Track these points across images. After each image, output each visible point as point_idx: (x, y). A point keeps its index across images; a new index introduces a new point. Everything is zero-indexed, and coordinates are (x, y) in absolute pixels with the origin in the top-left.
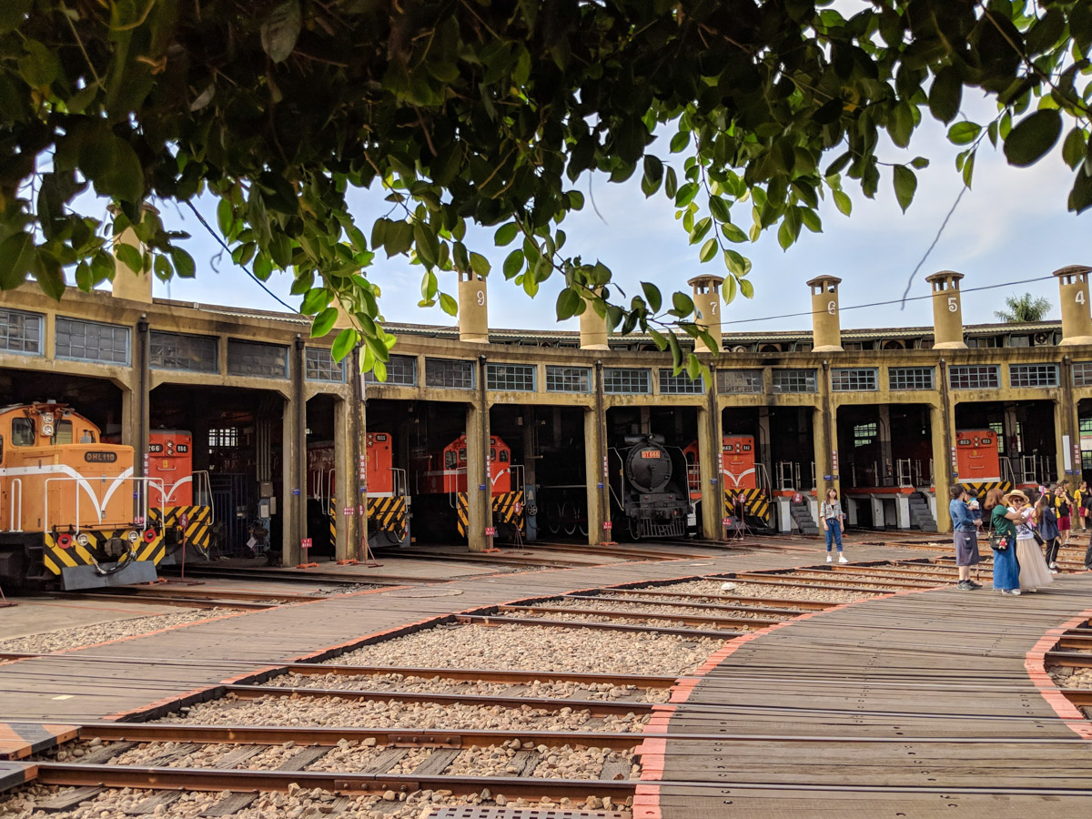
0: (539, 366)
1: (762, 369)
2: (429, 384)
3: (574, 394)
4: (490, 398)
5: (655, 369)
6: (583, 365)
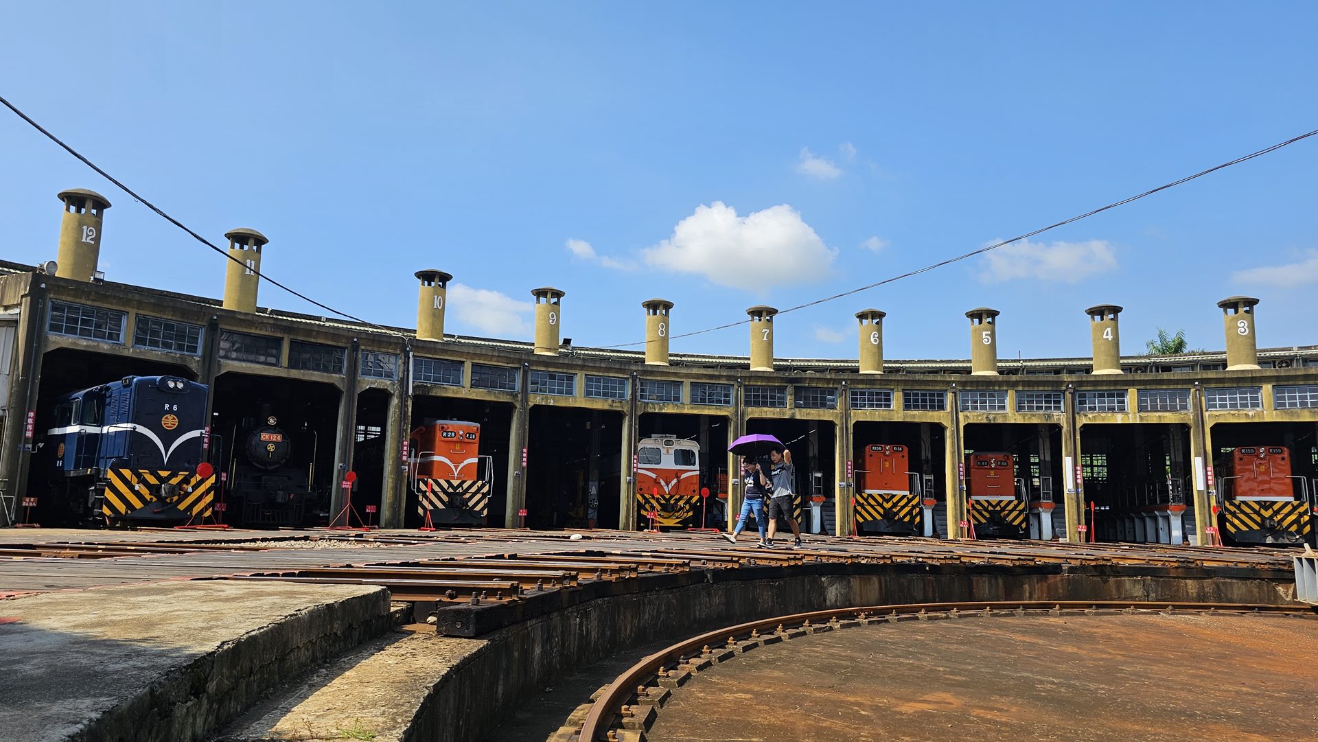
0: (579, 375)
1: (786, 387)
2: (474, 385)
3: (610, 400)
4: (531, 400)
5: (687, 382)
6: (620, 376)
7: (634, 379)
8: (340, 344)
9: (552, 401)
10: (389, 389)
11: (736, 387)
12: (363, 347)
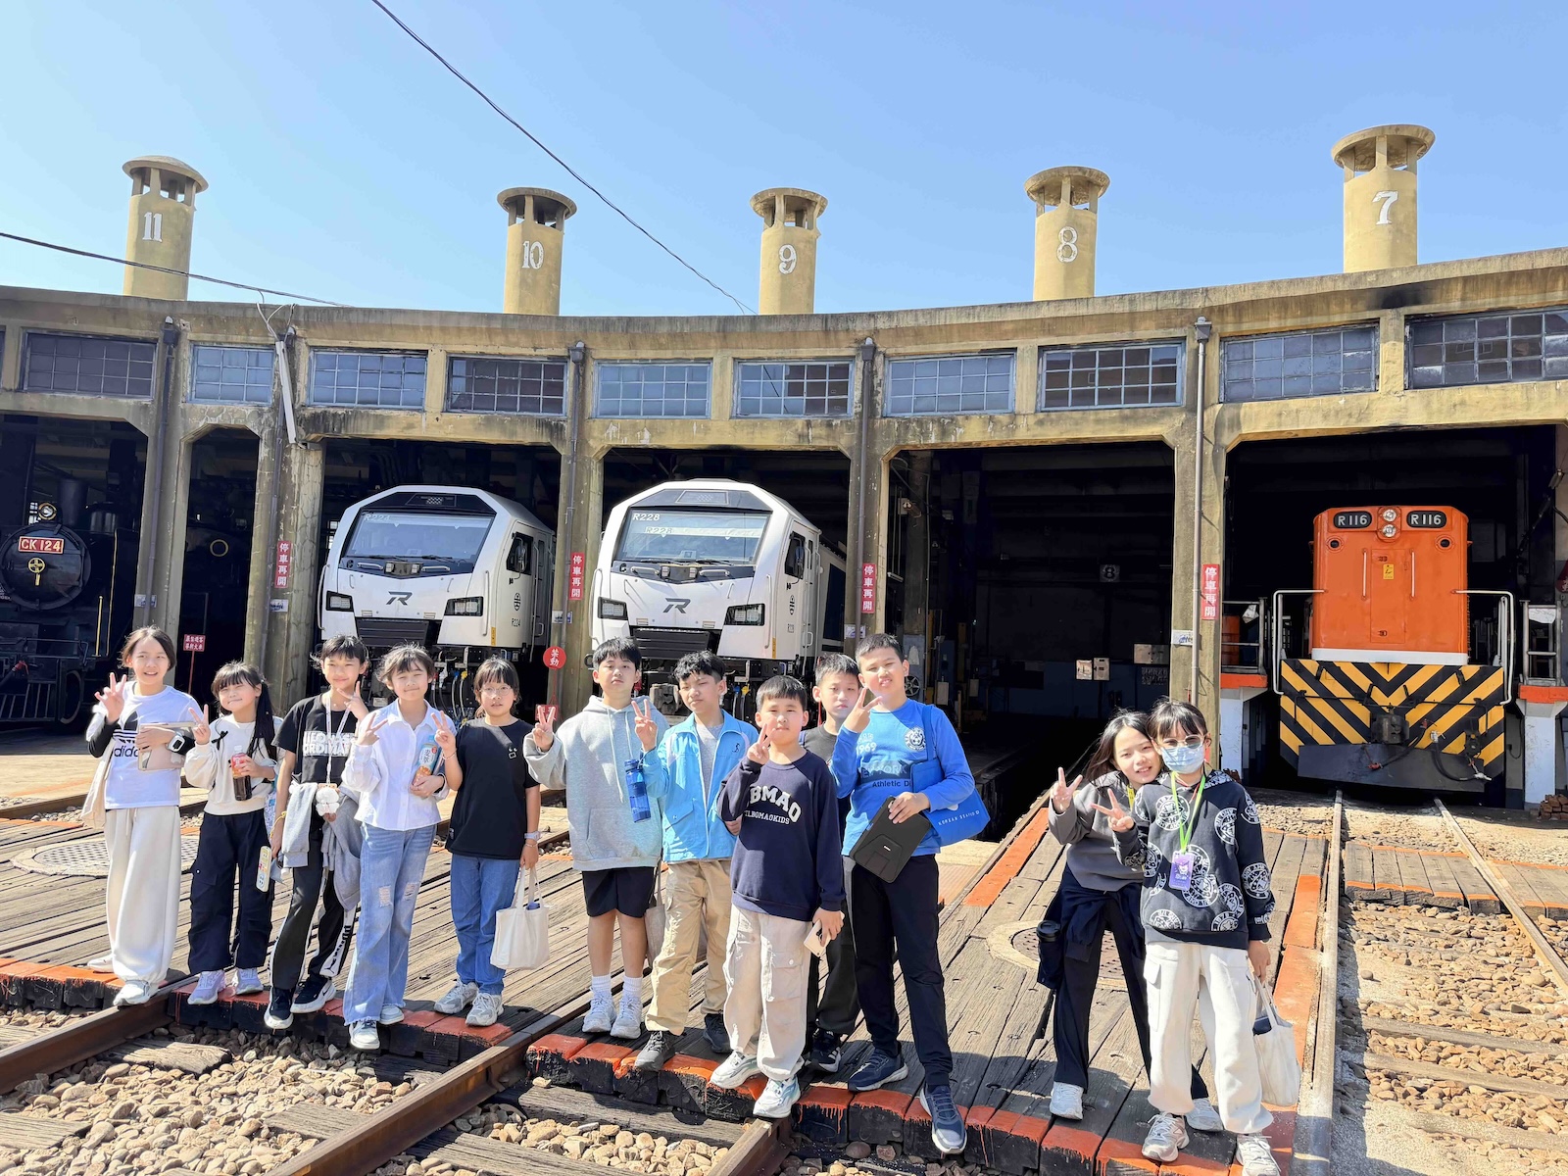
0: (717, 361)
1: (1377, 321)
2: (453, 404)
3: (800, 423)
4: (596, 434)
5: (1027, 346)
6: (830, 352)
7: (870, 353)
8: (137, 333)
9: (647, 435)
10: (250, 426)
11: (1191, 344)
12: (191, 336)
